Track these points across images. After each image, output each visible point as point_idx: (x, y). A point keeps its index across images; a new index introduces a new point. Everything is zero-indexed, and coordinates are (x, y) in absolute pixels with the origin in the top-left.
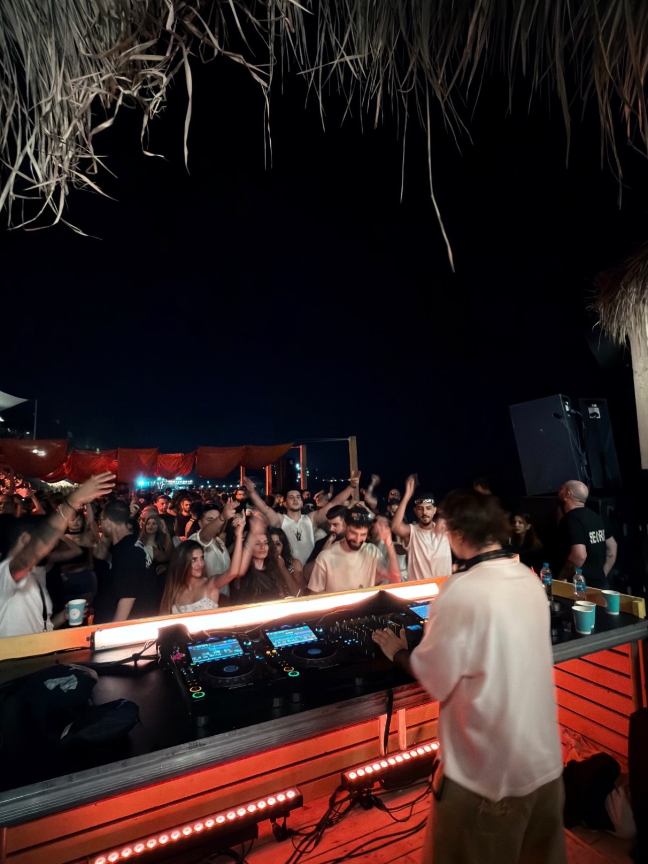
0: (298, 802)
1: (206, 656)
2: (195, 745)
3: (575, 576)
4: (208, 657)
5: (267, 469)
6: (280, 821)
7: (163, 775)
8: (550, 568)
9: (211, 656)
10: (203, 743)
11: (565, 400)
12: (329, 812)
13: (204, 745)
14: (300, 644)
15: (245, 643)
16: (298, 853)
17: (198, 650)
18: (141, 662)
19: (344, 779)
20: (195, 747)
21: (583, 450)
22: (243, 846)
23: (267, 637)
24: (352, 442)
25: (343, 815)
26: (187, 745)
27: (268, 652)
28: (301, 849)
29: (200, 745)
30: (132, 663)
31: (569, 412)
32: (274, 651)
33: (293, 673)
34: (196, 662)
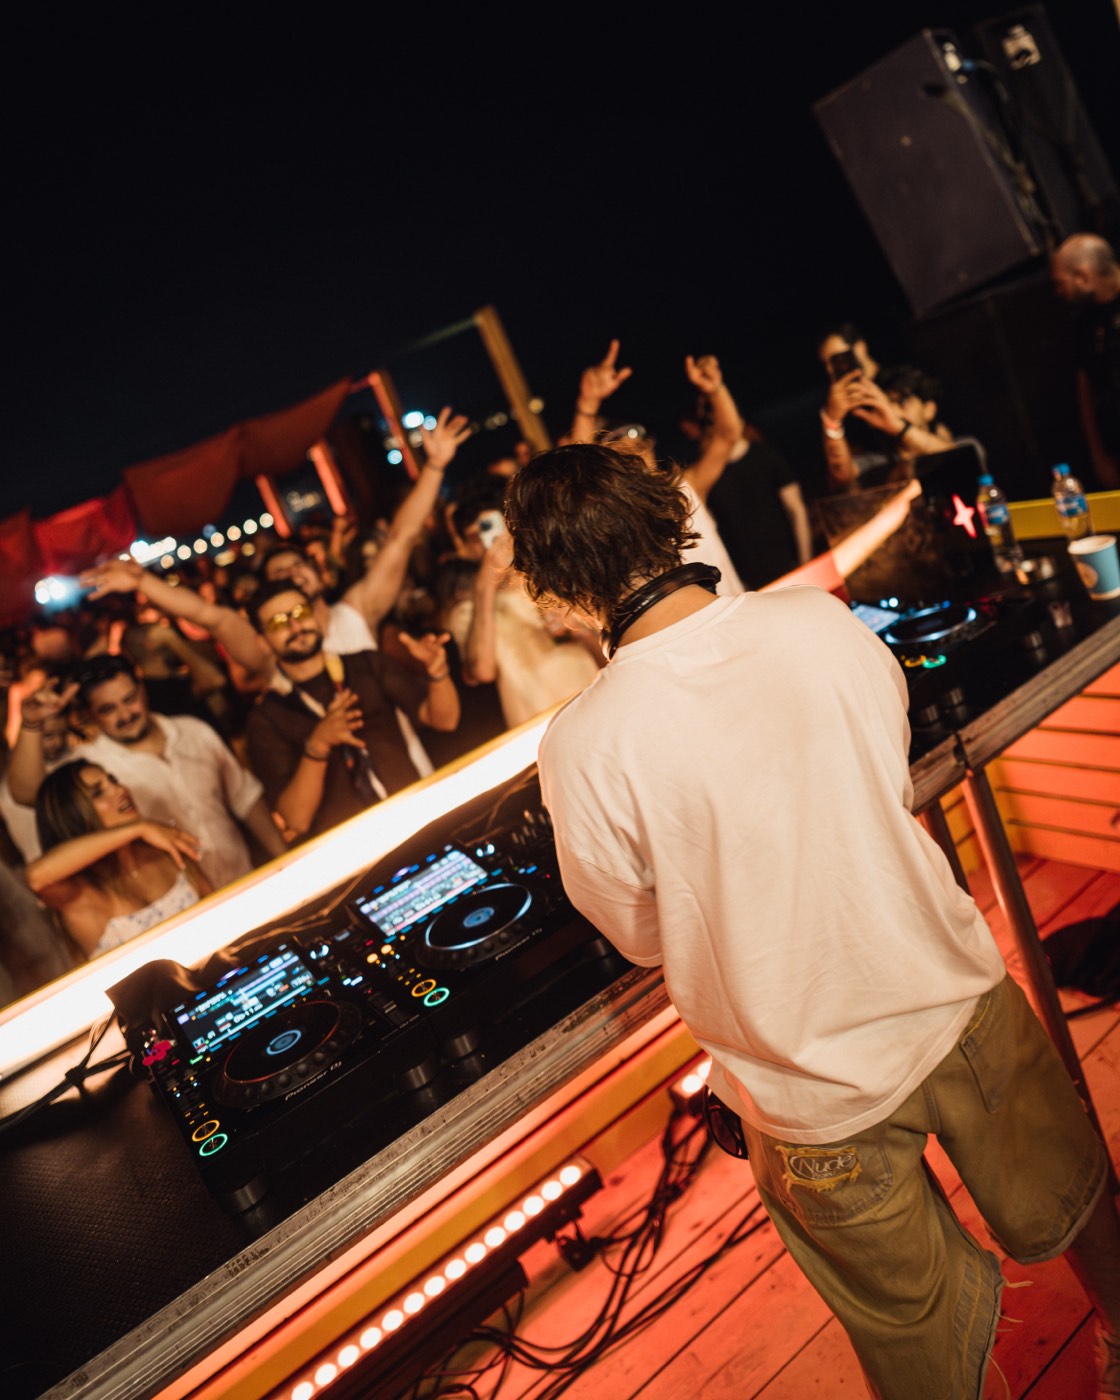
0: (591, 1184)
1: (224, 1024)
2: (242, 1262)
3: (1057, 485)
4: (229, 1027)
5: (318, 455)
6: (569, 1231)
7: (189, 1355)
8: (997, 484)
9: (237, 1019)
10: (259, 1250)
11: (941, 41)
12: (667, 1171)
13: (263, 1252)
14: (445, 905)
15: (313, 955)
16: (623, 1280)
17: (204, 1017)
18: (93, 1082)
19: (675, 1097)
20: (243, 1267)
21: (1017, 157)
22: (506, 1311)
23: (365, 918)
24: (486, 322)
25: (697, 1166)
26: (222, 1270)
27: (372, 958)
28: (628, 1269)
29: (256, 1258)
30: (73, 1093)
31: (961, 71)
32: (386, 949)
33: (434, 995)
34: (203, 1050)
